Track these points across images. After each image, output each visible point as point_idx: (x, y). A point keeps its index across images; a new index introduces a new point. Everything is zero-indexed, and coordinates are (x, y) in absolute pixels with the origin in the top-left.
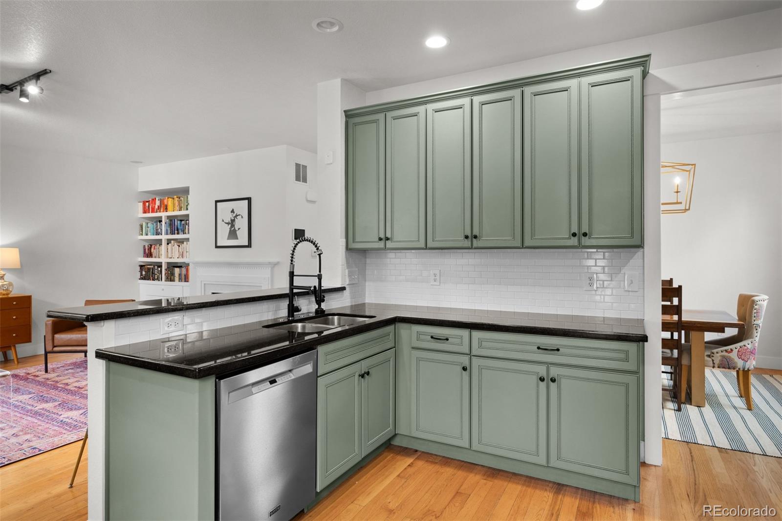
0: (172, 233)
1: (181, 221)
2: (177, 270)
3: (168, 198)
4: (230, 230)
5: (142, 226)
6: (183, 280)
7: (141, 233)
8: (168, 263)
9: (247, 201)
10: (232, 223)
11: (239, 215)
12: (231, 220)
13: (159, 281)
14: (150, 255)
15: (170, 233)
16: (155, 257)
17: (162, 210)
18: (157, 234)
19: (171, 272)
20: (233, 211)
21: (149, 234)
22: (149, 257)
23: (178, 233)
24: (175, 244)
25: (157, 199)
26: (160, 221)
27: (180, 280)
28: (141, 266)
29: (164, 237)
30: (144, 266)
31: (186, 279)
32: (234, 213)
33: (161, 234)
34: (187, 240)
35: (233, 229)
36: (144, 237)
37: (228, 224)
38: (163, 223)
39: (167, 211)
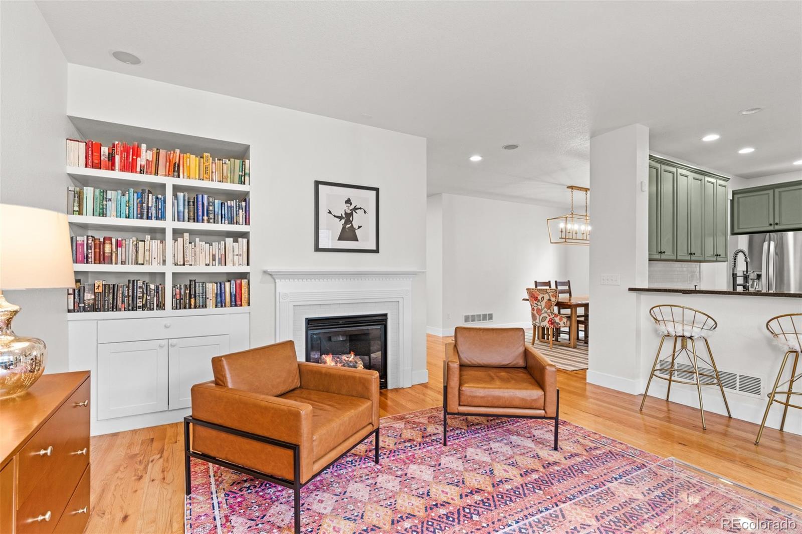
0: (195, 219)
2: (211, 288)
3: (184, 153)
4: (344, 228)
5: (78, 195)
6: (228, 304)
7: (76, 208)
9: (374, 192)
10: (348, 217)
11: (360, 208)
12: (346, 213)
13: (153, 310)
14: (102, 258)
15: (189, 219)
16: (125, 263)
20: (348, 201)
21: (111, 213)
22: (101, 263)
23: (212, 221)
25: (144, 146)
26: (157, 193)
27: (220, 304)
29: (169, 224)
31: (238, 301)
32: (351, 204)
33: (161, 219)
34: (242, 235)
35: (348, 226)
36: (94, 219)
37: (340, 218)
38: (168, 198)
39: (179, 177)
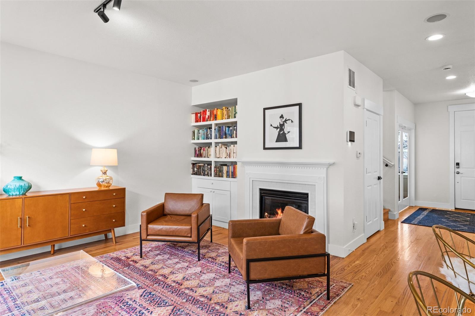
0: (221, 137)
1: (229, 127)
2: (225, 168)
3: (217, 109)
4: (279, 134)
5: (194, 132)
6: (231, 176)
7: (193, 138)
8: (216, 162)
9: (298, 106)
10: (281, 127)
11: (289, 120)
12: (280, 125)
13: (209, 176)
14: (200, 155)
15: (219, 137)
16: (205, 157)
17: (212, 119)
18: (207, 138)
19: (219, 169)
20: (282, 117)
21: (200, 138)
22: (200, 157)
23: (226, 138)
24: (223, 146)
25: (207, 110)
26: (210, 128)
27: (228, 176)
28: (193, 164)
29: (213, 141)
30: (196, 164)
31: (234, 175)
32: (283, 118)
33: (211, 139)
34: (235, 143)
35: (281, 132)
36: (196, 141)
37: (277, 128)
38: (213, 130)
39: (216, 120)
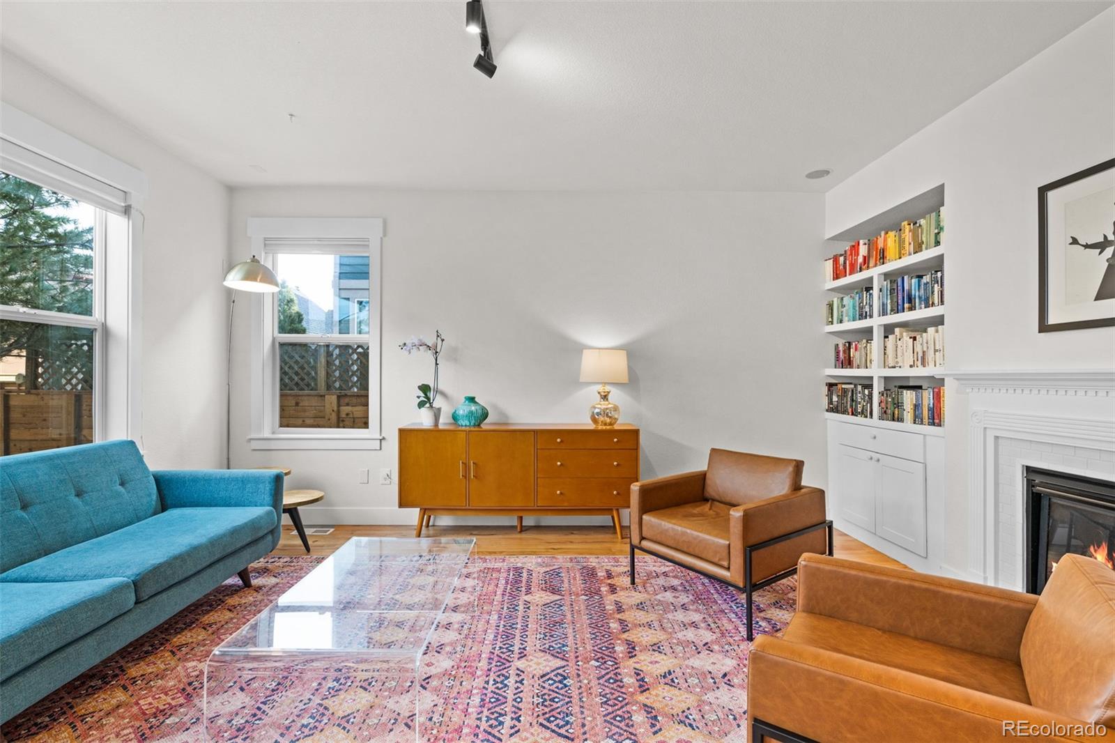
0: (897, 310)
1: (920, 277)
2: (908, 397)
3: (887, 233)
5: (831, 306)
6: (926, 420)
7: (830, 320)
8: (887, 379)
13: (866, 417)
14: (848, 363)
15: (892, 310)
16: (858, 367)
17: (871, 265)
18: (862, 316)
19: (893, 399)
21: (845, 319)
22: (847, 368)
23: (912, 308)
24: (905, 334)
25: (861, 242)
26: (869, 289)
27: (917, 419)
28: (830, 385)
29: (877, 322)
30: (836, 384)
31: (936, 418)
33: (871, 316)
34: (939, 321)
36: (837, 327)
37: (1101, 245)
38: (875, 292)
39: (883, 264)
